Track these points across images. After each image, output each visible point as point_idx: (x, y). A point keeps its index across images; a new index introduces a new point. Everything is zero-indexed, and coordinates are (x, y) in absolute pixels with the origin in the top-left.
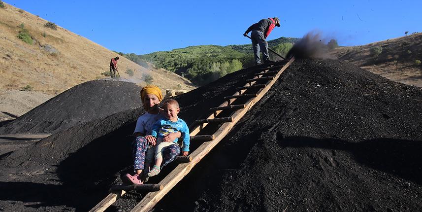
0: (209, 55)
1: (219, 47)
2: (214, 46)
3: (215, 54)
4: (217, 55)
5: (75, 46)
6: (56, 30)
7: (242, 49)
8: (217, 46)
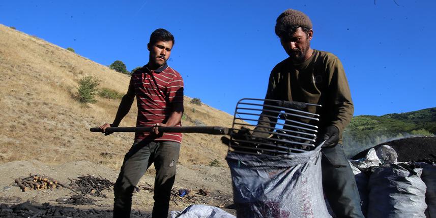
0: (361, 128)
1: (373, 117)
2: (367, 116)
3: (369, 126)
4: (373, 128)
5: (220, 121)
6: (200, 105)
7: (406, 118)
8: (371, 116)
